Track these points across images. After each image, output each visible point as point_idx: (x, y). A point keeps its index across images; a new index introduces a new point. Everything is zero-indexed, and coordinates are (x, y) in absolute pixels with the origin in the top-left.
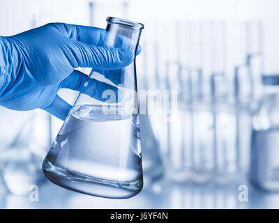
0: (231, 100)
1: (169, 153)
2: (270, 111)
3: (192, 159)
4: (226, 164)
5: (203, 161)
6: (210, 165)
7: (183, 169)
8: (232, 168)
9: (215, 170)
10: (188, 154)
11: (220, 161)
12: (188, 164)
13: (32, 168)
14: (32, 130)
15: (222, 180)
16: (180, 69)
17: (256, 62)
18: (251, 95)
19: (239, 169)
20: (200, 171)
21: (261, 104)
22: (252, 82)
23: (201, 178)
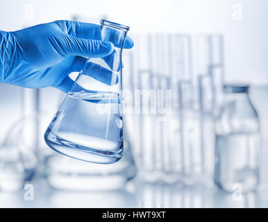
0: (196, 106)
1: (141, 155)
2: (230, 117)
3: (162, 160)
4: (192, 165)
5: (172, 162)
6: (178, 167)
7: (154, 169)
8: (198, 169)
9: (183, 173)
10: (158, 156)
11: (187, 163)
12: (159, 165)
15: (188, 182)
16: (151, 76)
17: (217, 72)
18: (214, 101)
19: (203, 170)
20: (170, 173)
21: (222, 110)
22: (214, 89)
23: (170, 179)
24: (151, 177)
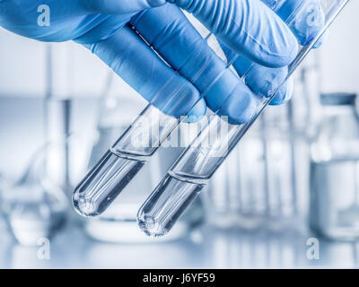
0: (284, 124)
3: (239, 198)
4: (280, 205)
5: (252, 202)
6: (260, 207)
7: (227, 211)
8: (287, 210)
9: (267, 214)
10: (233, 193)
11: (273, 201)
12: (234, 205)
13: (45, 211)
14: (45, 163)
15: (276, 226)
18: (308, 118)
19: (296, 211)
20: (249, 214)
21: (319, 129)
22: (308, 102)
23: (249, 224)
24: (224, 222)
